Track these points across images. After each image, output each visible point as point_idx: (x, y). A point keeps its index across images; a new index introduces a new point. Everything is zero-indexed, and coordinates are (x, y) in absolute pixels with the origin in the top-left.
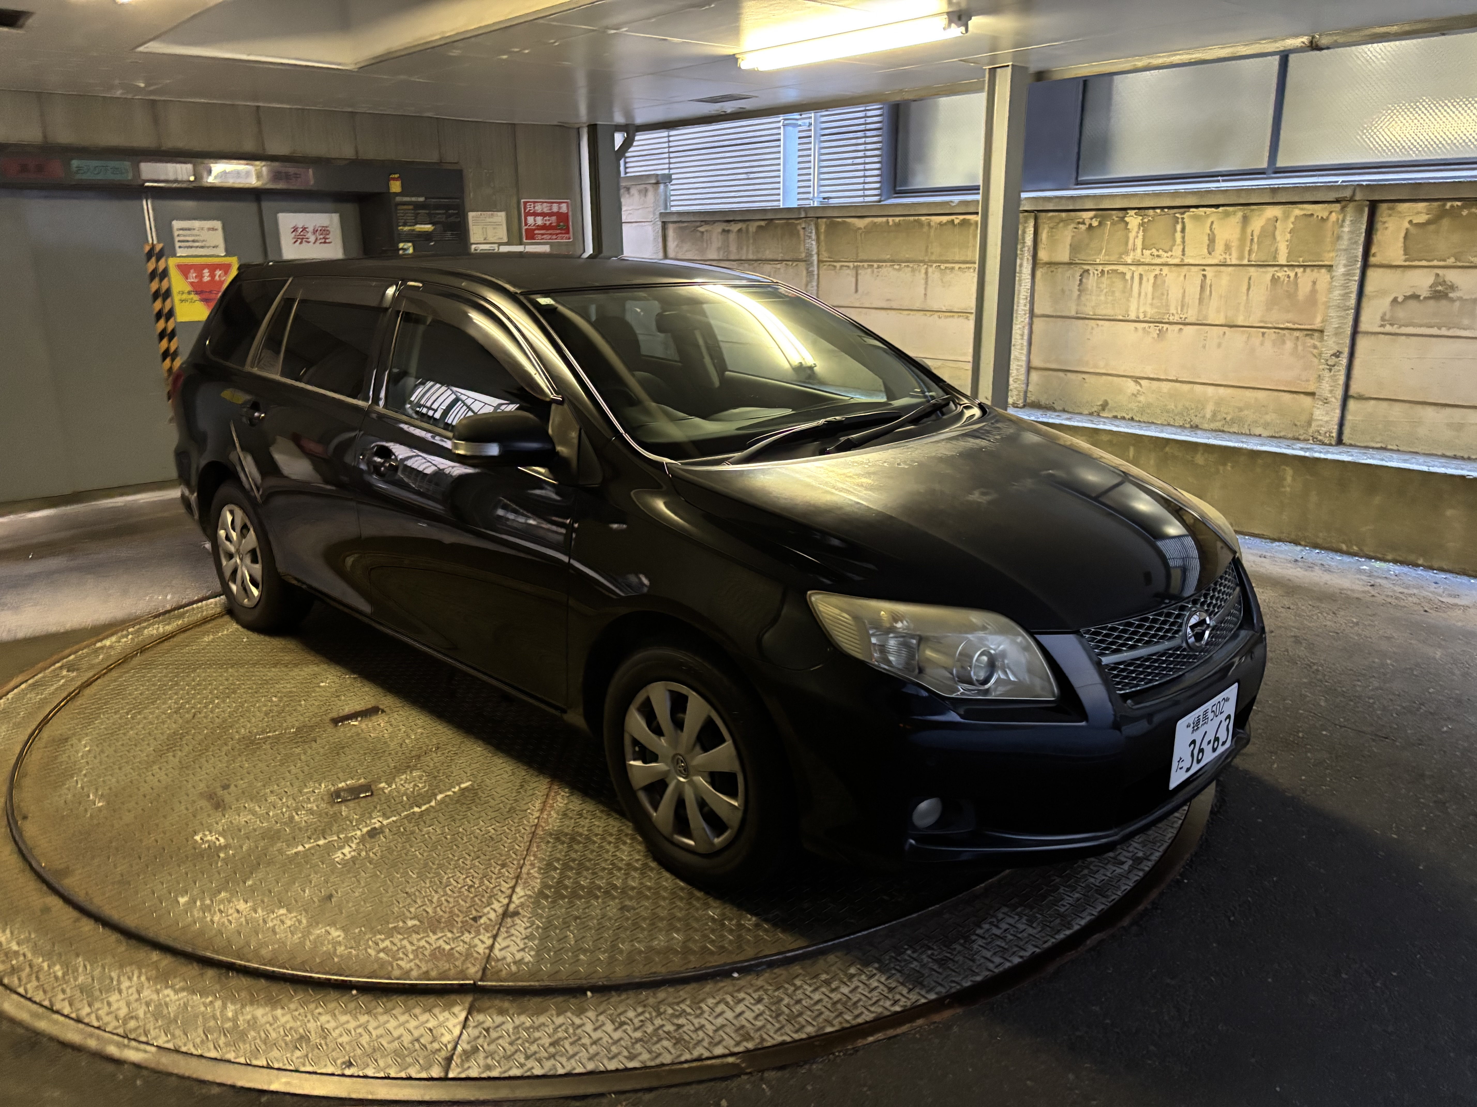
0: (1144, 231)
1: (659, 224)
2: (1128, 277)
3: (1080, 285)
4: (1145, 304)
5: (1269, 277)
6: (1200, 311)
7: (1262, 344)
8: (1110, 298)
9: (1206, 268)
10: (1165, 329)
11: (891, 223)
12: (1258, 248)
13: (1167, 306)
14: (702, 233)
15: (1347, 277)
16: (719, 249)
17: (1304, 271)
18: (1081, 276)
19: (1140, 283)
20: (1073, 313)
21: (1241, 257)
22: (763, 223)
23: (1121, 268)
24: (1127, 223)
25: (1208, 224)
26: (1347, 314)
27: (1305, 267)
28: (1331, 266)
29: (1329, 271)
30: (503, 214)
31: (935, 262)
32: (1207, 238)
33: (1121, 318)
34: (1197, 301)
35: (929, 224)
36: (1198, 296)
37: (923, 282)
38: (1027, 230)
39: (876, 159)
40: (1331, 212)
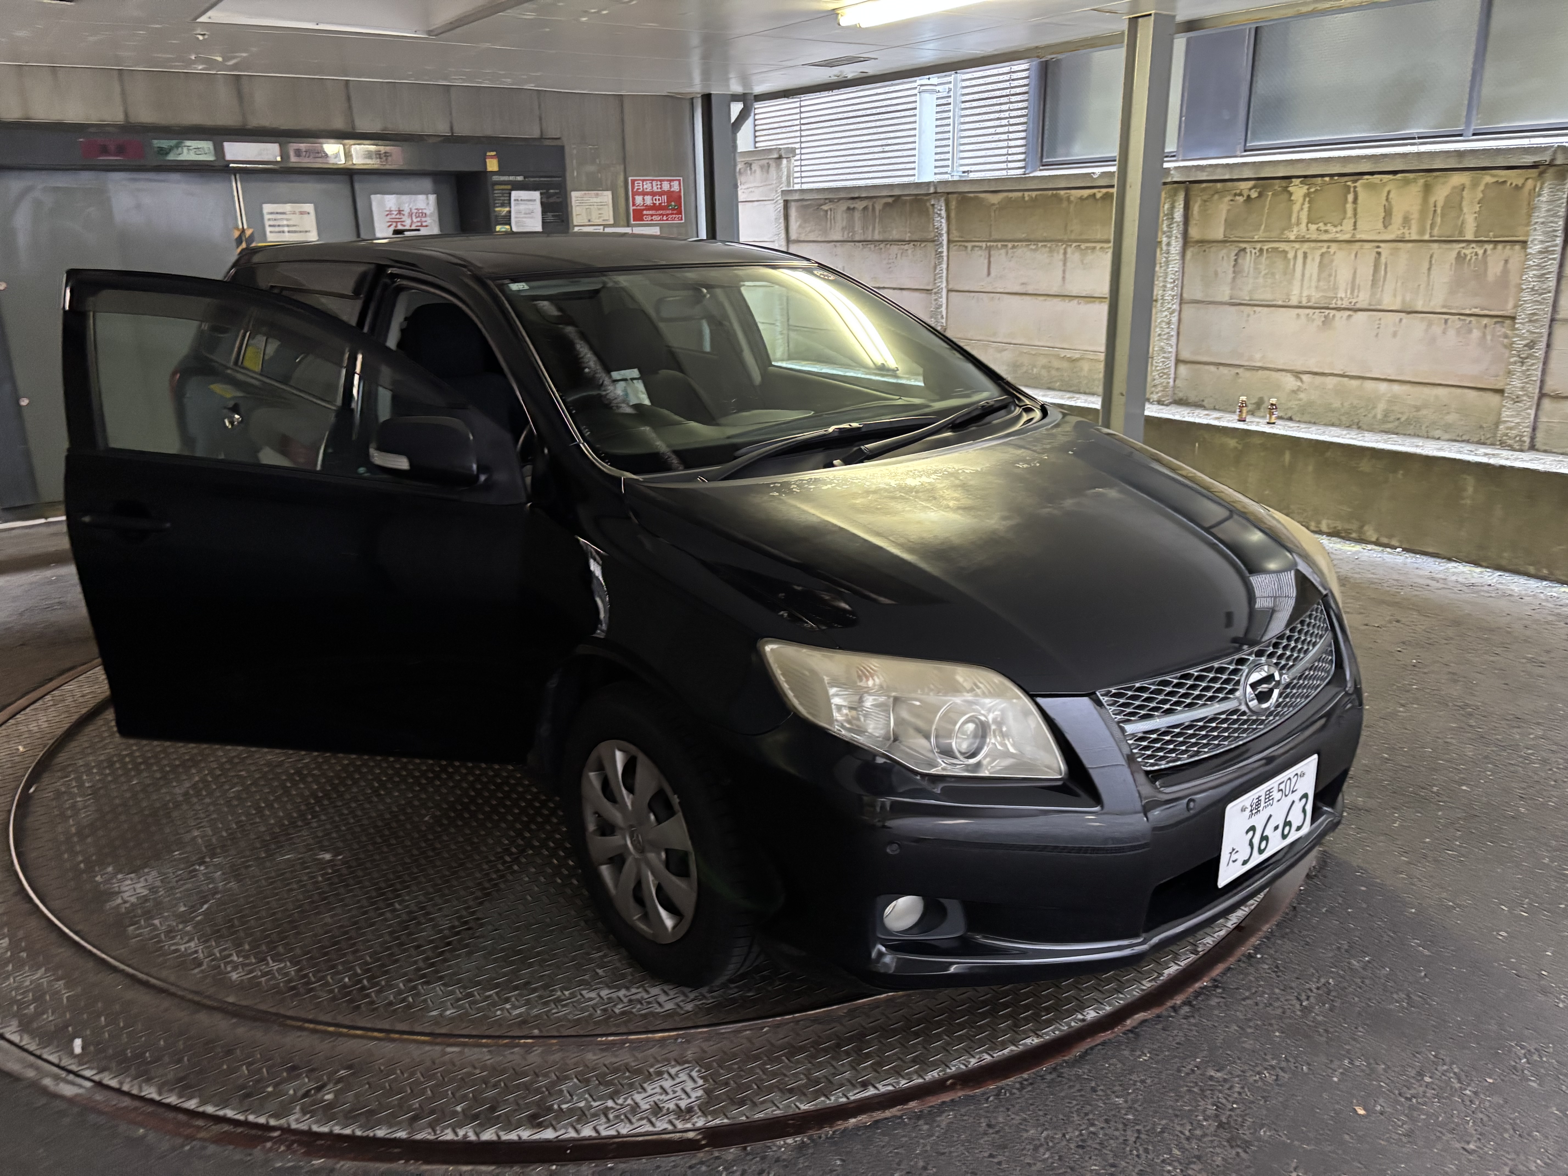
0: (1309, 202)
1: (781, 203)
2: (1291, 255)
3: (1234, 266)
4: (1310, 287)
5: (1454, 254)
6: (1373, 294)
7: (1444, 332)
8: (1270, 281)
9: (1382, 245)
10: (1331, 315)
11: (1027, 198)
12: (1442, 221)
13: (1335, 288)
14: (826, 211)
15: (1547, 255)
16: (843, 229)
17: (1495, 248)
18: (1236, 255)
19: (1304, 263)
20: (1226, 298)
21: (1422, 232)
22: (890, 200)
23: (1283, 246)
24: (1291, 194)
25: (1385, 194)
26: (1545, 298)
27: (1497, 242)
28: (1526, 242)
29: (1522, 248)
30: (609, 194)
31: (1075, 241)
32: (1382, 210)
33: (1280, 303)
34: (1370, 283)
35: (1068, 199)
36: (1371, 278)
37: (1061, 264)
38: (1177, 204)
39: (1021, 128)
40: (1526, 179)
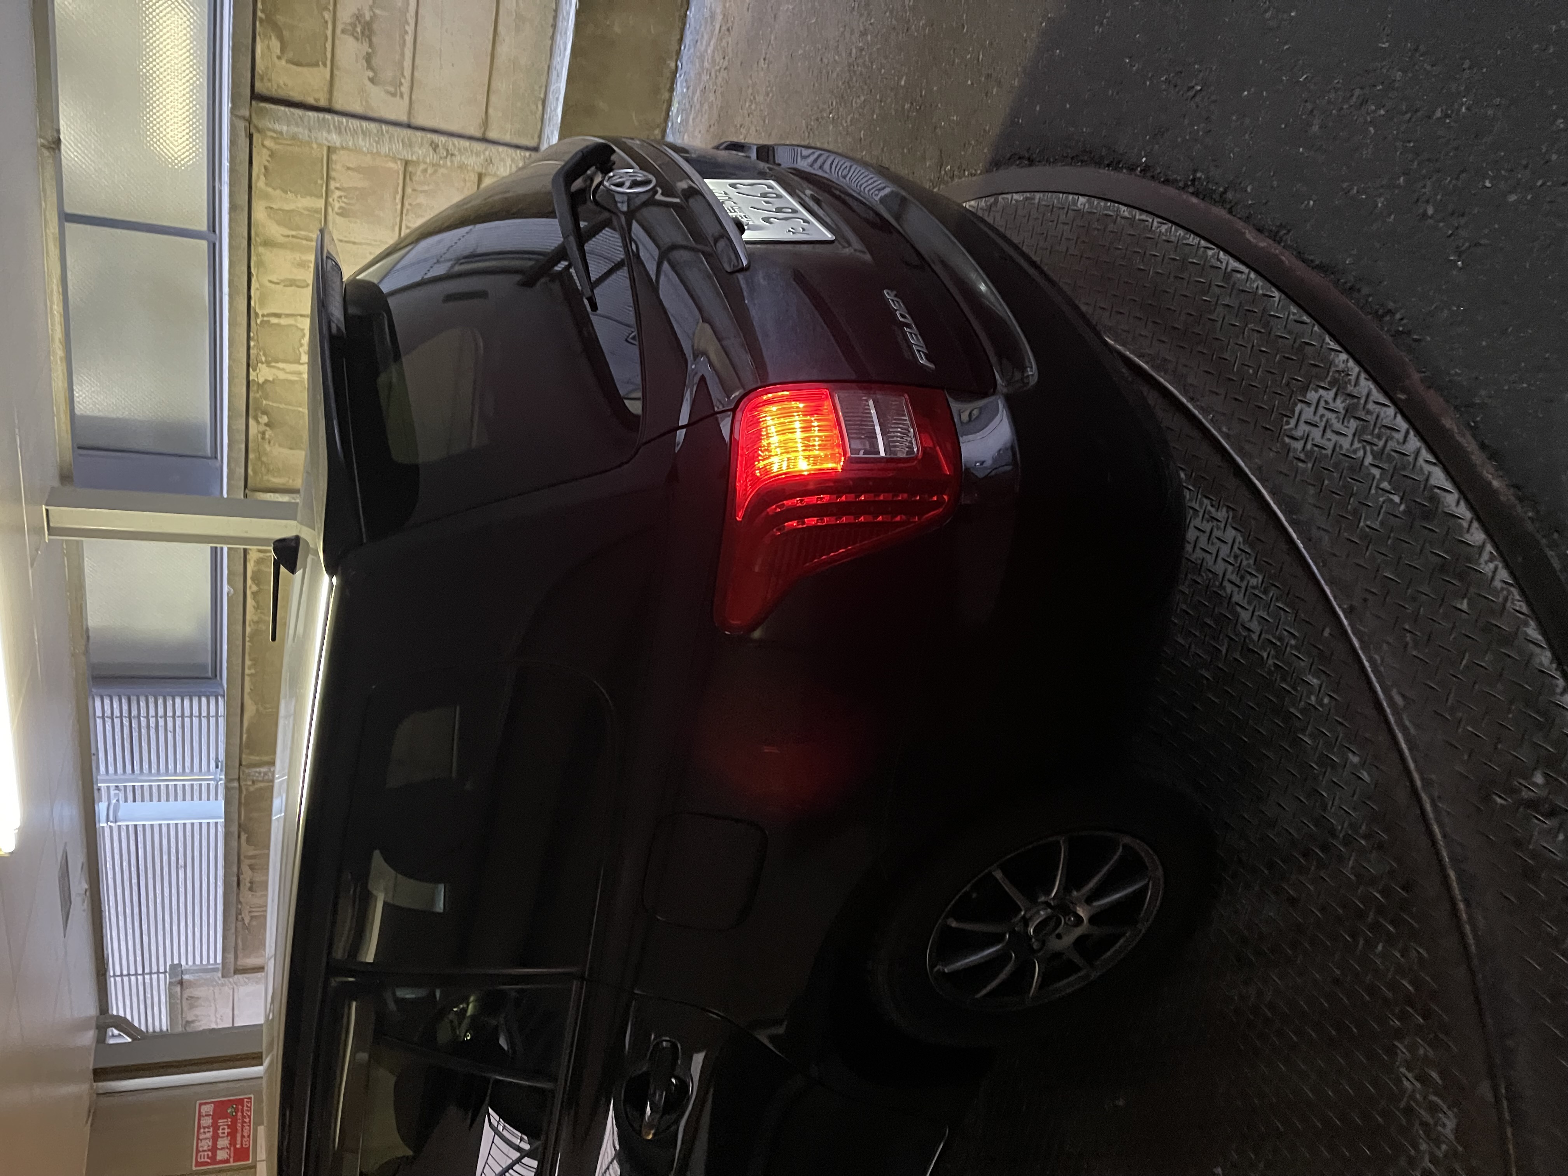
0: (277, 362)
1: (236, 976)
5: (339, 219)
11: (253, 671)
14: (252, 917)
15: (343, 130)
17: (334, 179)
22: (244, 837)
24: (266, 381)
25: (273, 286)
26: (387, 132)
27: (328, 177)
28: (329, 148)
29: (335, 152)
32: (289, 288)
35: (257, 623)
39: (169, 703)
40: (263, 145)
